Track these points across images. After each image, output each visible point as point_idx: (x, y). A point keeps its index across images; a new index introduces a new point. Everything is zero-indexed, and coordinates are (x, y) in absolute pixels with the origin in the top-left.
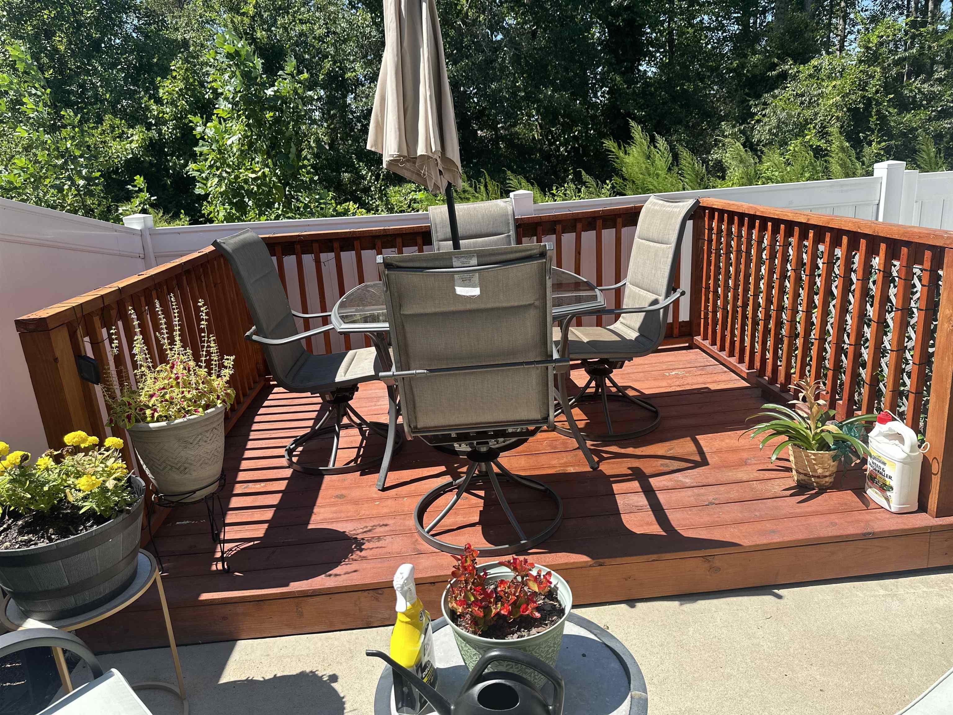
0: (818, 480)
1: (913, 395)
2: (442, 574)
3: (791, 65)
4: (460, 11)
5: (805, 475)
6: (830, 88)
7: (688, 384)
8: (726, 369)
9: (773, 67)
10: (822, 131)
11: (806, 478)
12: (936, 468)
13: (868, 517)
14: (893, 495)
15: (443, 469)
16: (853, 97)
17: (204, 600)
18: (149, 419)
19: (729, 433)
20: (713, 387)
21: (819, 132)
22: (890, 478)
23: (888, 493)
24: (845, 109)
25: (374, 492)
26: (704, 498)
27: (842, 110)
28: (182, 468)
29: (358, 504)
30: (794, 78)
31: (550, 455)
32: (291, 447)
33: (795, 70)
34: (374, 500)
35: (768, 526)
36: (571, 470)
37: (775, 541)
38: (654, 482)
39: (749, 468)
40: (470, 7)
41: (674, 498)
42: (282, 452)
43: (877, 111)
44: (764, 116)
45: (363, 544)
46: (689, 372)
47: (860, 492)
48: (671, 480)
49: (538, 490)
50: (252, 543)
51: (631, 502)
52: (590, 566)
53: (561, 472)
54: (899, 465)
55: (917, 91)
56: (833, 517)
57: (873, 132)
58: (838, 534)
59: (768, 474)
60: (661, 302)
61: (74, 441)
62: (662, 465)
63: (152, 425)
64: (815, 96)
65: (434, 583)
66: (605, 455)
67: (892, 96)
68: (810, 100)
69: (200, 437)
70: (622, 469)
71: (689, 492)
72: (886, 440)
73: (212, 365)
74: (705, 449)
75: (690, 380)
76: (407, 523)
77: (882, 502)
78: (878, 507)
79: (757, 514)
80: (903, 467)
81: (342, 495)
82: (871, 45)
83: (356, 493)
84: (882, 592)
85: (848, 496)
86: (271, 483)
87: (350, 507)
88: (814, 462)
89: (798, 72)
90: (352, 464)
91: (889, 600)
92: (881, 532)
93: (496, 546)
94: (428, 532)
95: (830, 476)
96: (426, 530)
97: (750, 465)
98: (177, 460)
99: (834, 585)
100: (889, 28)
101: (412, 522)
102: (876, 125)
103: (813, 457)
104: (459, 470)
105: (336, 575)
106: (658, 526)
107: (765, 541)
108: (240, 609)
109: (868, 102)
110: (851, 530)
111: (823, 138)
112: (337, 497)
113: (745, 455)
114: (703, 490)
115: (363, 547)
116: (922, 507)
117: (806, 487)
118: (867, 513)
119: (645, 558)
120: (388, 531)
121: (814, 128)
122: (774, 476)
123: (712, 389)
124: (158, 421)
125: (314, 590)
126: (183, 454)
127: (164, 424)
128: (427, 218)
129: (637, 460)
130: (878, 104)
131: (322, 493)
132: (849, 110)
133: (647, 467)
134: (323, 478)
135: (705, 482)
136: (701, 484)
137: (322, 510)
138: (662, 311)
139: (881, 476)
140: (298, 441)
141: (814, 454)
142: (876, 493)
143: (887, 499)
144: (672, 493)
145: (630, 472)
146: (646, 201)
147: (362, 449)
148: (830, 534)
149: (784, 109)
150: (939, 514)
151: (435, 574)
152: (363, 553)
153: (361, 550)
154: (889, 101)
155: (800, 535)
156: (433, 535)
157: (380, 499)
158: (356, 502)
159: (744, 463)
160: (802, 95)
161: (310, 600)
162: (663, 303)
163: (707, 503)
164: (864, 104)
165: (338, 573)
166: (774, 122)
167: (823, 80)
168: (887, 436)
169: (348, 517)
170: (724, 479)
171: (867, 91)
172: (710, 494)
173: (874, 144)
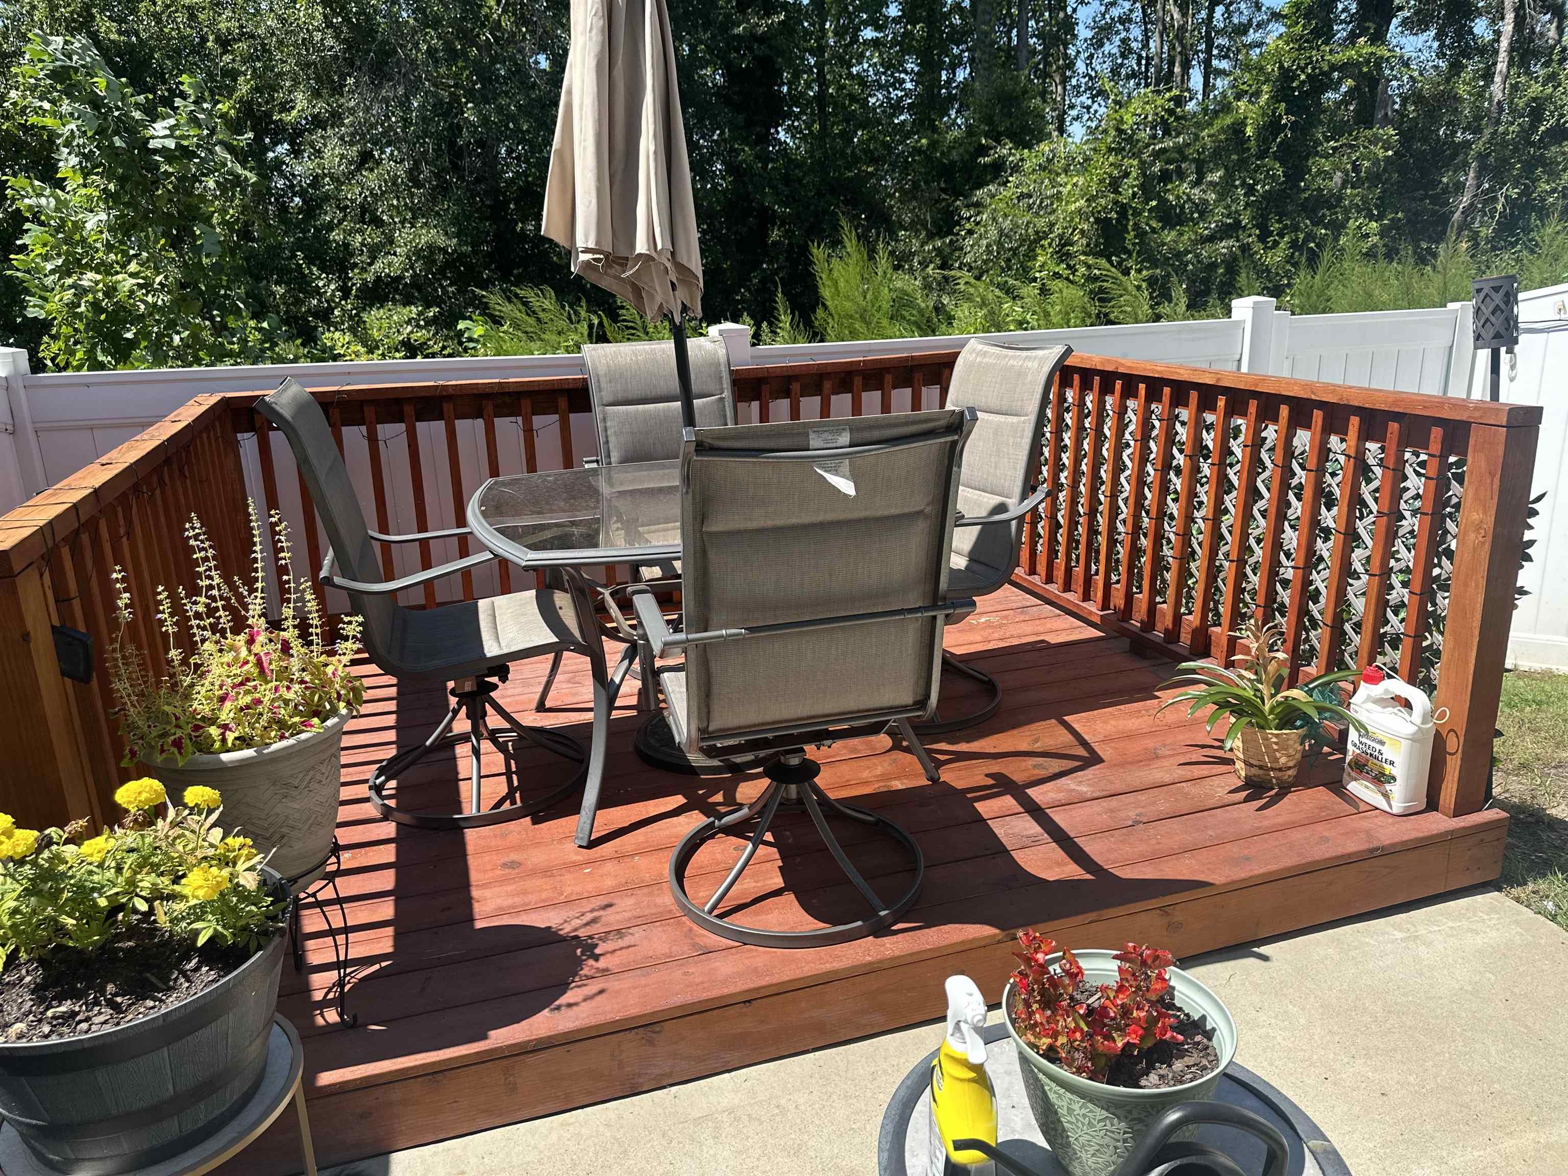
0: (1279, 774)
1: (1411, 639)
2: (763, 983)
3: (1010, 149)
4: (487, 17)
5: (1261, 767)
6: (1069, 187)
7: (1012, 636)
8: (1058, 612)
9: (983, 150)
10: (1060, 250)
11: (1261, 772)
12: (1452, 744)
13: (1365, 824)
14: (1397, 790)
15: (678, 800)
16: (1103, 201)
17: (325, 1087)
18: (217, 745)
19: (1110, 709)
20: (1053, 639)
21: (1057, 253)
22: (1392, 763)
23: (1388, 787)
24: (1092, 220)
25: (571, 852)
26: (1122, 814)
27: (1088, 219)
28: (277, 836)
29: (552, 876)
30: (1016, 169)
31: (853, 763)
32: (378, 781)
33: (1018, 156)
34: (577, 866)
35: (1234, 850)
36: (898, 785)
37: (1256, 872)
38: (1038, 794)
39: (1166, 763)
40: (505, 11)
41: (1078, 819)
42: (363, 791)
43: (1135, 224)
44: (977, 224)
45: (596, 946)
46: (1006, 617)
47: (1337, 787)
48: (1059, 790)
49: (863, 822)
50: (377, 967)
51: (1016, 830)
52: (999, 942)
53: (883, 790)
54: (1405, 744)
55: (1185, 198)
56: (1319, 827)
57: (1130, 256)
58: (1339, 854)
59: (1198, 771)
60: (1011, 508)
61: (143, 798)
62: (1034, 766)
63: (225, 757)
64: (1047, 198)
65: (749, 1001)
66: (942, 757)
67: (1154, 203)
68: (1041, 202)
69: (311, 773)
70: (977, 778)
71: (1096, 806)
72: (1377, 708)
73: (311, 634)
74: (1086, 737)
75: (1013, 630)
76: (659, 901)
77: (1377, 800)
78: (1370, 808)
79: (1210, 832)
80: (1412, 746)
81: (512, 862)
82: (1125, 127)
83: (537, 857)
84: (1399, 935)
85: (1321, 794)
86: (363, 850)
87: (539, 882)
88: (1275, 747)
89: (1022, 160)
90: (507, 806)
91: (1412, 945)
92: (1394, 845)
93: (835, 924)
94: (710, 912)
95: (1295, 766)
96: (706, 909)
97: (1164, 757)
98: (270, 820)
99: (1330, 931)
100: (1147, 103)
101: (667, 899)
102: (1134, 244)
103: (1274, 740)
104: (711, 800)
105: (570, 1005)
106: (1076, 866)
107: (1243, 875)
108: (397, 1093)
109: (1123, 210)
110: (1352, 846)
111: (1062, 261)
112: (504, 865)
113: (1150, 743)
114: (1114, 802)
115: (597, 951)
116: (1432, 804)
117: (1261, 787)
118: (1361, 818)
119: (1079, 919)
120: (630, 919)
121: (1050, 245)
122: (1206, 773)
123: (1053, 642)
124: (234, 749)
125: (539, 1040)
126: (278, 810)
127: (249, 753)
128: (582, 365)
129: (994, 761)
130: (1137, 213)
131: (472, 862)
132: (1098, 221)
133: (1018, 771)
134: (463, 834)
135: (1112, 789)
136: (1105, 793)
137: (487, 893)
138: (1014, 523)
139: (1375, 761)
140: (388, 769)
141: (1276, 736)
142: (1367, 787)
143: (1386, 795)
144: (1070, 810)
145: (991, 782)
146: (963, 346)
147: (515, 777)
148: (1327, 855)
149: (1006, 216)
150: (1458, 812)
151: (752, 986)
152: (602, 964)
153: (596, 958)
154: (1150, 211)
155: (1288, 861)
156: (721, 916)
157: (589, 863)
158: (546, 872)
159: (1154, 757)
160: (1030, 196)
161: (531, 1059)
162: (1016, 508)
163: (1130, 823)
164: (1117, 212)
165: (572, 1001)
166: (993, 233)
167: (1058, 175)
168: (1380, 702)
169: (543, 901)
170: (1137, 784)
171: (1120, 193)
172: (1129, 809)
173: (1133, 272)
